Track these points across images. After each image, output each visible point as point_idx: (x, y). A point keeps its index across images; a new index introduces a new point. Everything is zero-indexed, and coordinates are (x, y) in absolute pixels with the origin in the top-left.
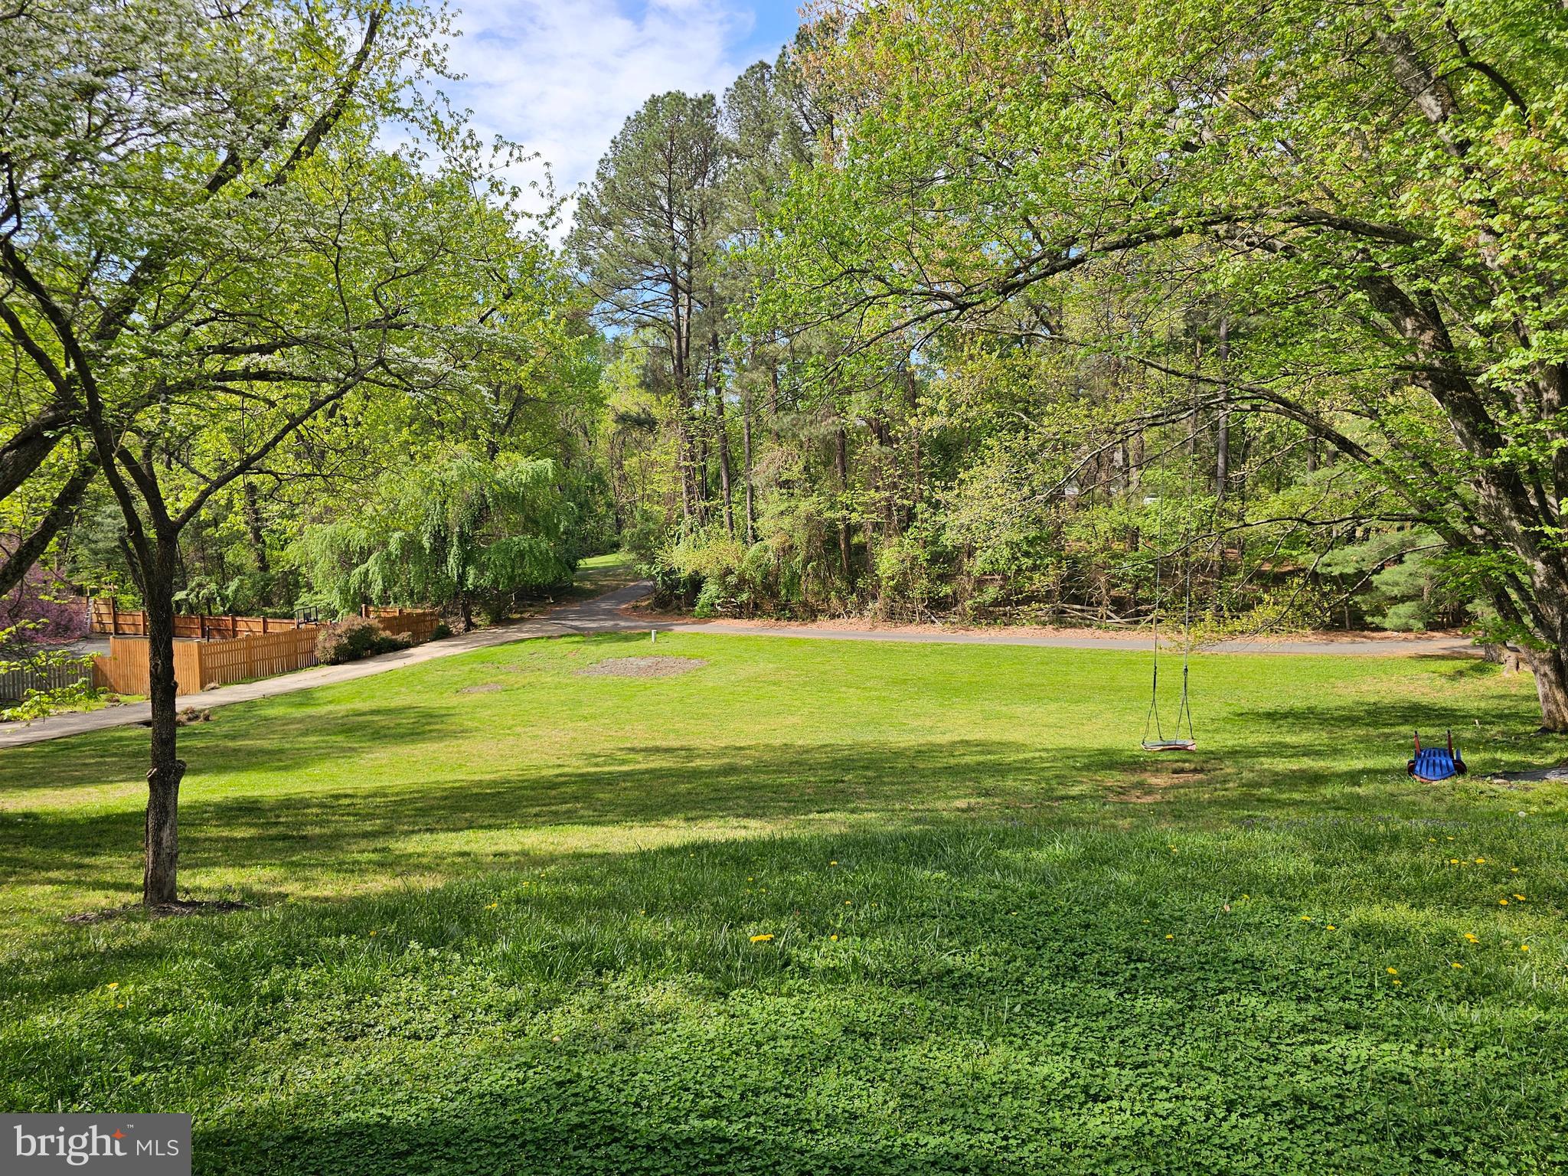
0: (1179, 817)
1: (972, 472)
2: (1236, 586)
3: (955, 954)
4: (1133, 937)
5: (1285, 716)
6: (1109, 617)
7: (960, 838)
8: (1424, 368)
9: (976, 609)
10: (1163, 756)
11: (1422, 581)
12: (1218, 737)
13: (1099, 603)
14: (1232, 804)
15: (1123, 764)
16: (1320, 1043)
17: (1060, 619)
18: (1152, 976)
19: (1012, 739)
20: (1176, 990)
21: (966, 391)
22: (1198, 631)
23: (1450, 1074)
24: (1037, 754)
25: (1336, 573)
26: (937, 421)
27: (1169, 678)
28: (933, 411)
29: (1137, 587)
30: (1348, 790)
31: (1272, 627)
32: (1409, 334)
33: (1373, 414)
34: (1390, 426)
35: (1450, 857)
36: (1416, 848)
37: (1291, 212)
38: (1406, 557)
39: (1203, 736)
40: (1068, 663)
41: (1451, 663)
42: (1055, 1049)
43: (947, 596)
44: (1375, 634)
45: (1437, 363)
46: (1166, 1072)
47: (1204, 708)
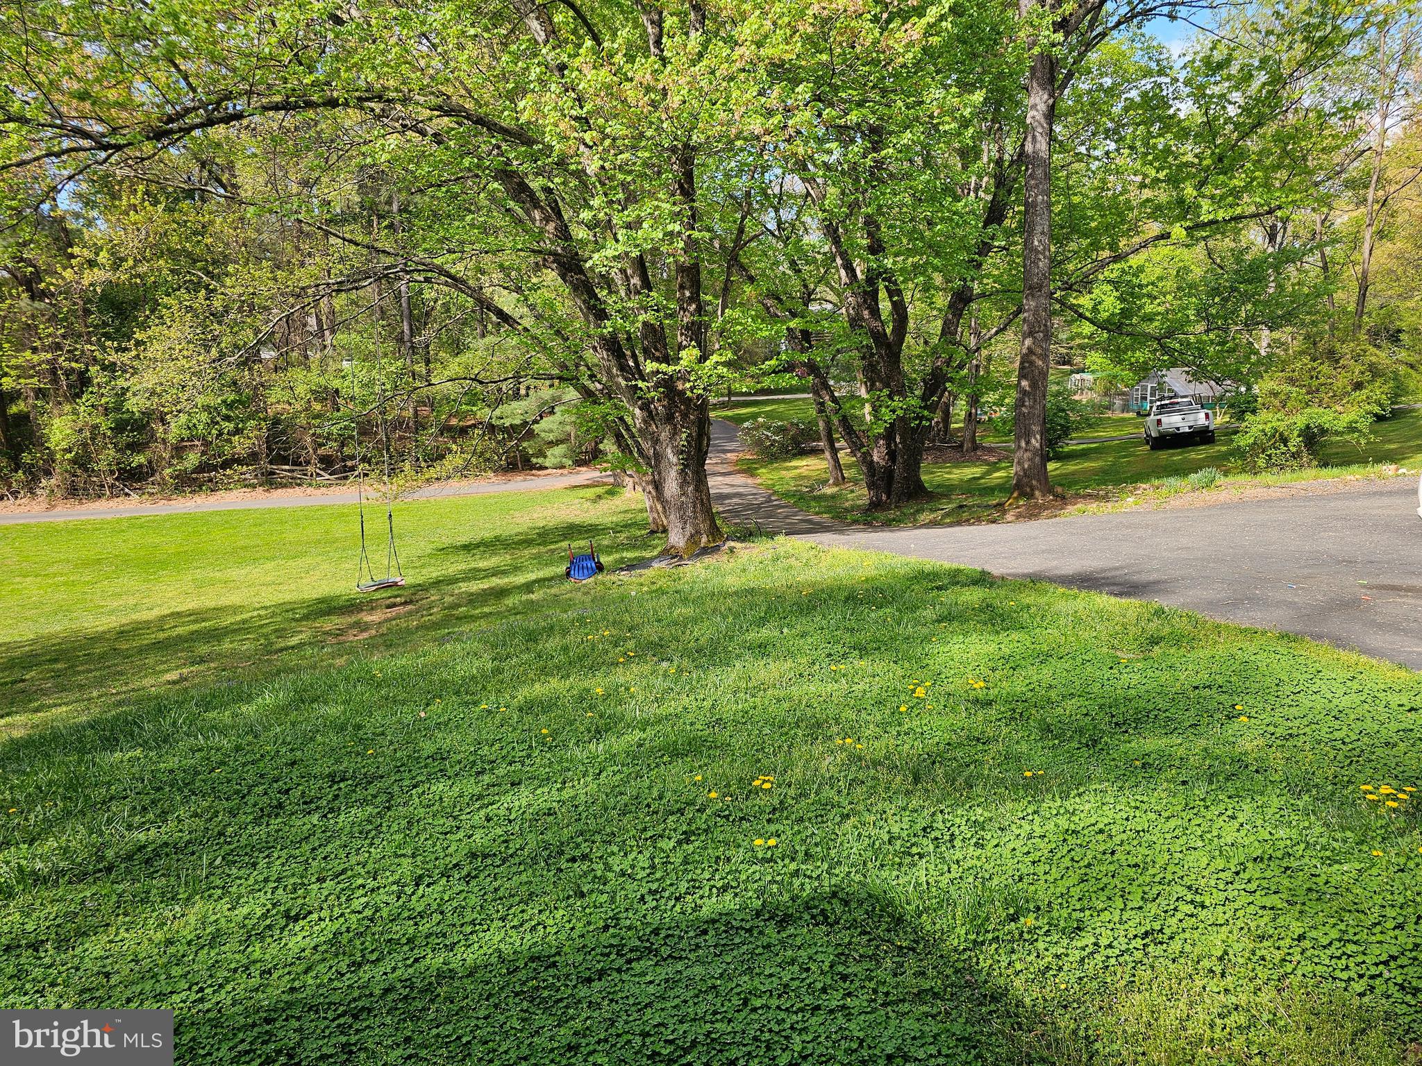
0: (389, 646)
1: (150, 333)
2: (428, 439)
3: (148, 830)
4: (338, 761)
5: (477, 546)
6: (318, 475)
7: (161, 711)
8: (550, 253)
9: (177, 477)
10: (377, 595)
11: (568, 428)
12: (424, 571)
13: (308, 463)
14: (436, 626)
15: (340, 608)
16: (492, 804)
17: (270, 481)
18: (354, 791)
19: (228, 603)
20: (375, 797)
21: (131, 245)
22: (399, 481)
23: (583, 797)
24: (255, 613)
25: (507, 424)
26: (98, 275)
27: (377, 525)
28: (92, 264)
29: (343, 445)
30: (524, 597)
31: (463, 472)
32: (538, 224)
33: (518, 290)
34: (531, 300)
35: (587, 634)
36: (564, 632)
37: (434, 101)
38: (557, 409)
39: (411, 572)
40: (282, 523)
41: (593, 490)
42: (257, 887)
43: (140, 466)
44: (540, 472)
45: (559, 250)
46: (362, 871)
47: (410, 549)
